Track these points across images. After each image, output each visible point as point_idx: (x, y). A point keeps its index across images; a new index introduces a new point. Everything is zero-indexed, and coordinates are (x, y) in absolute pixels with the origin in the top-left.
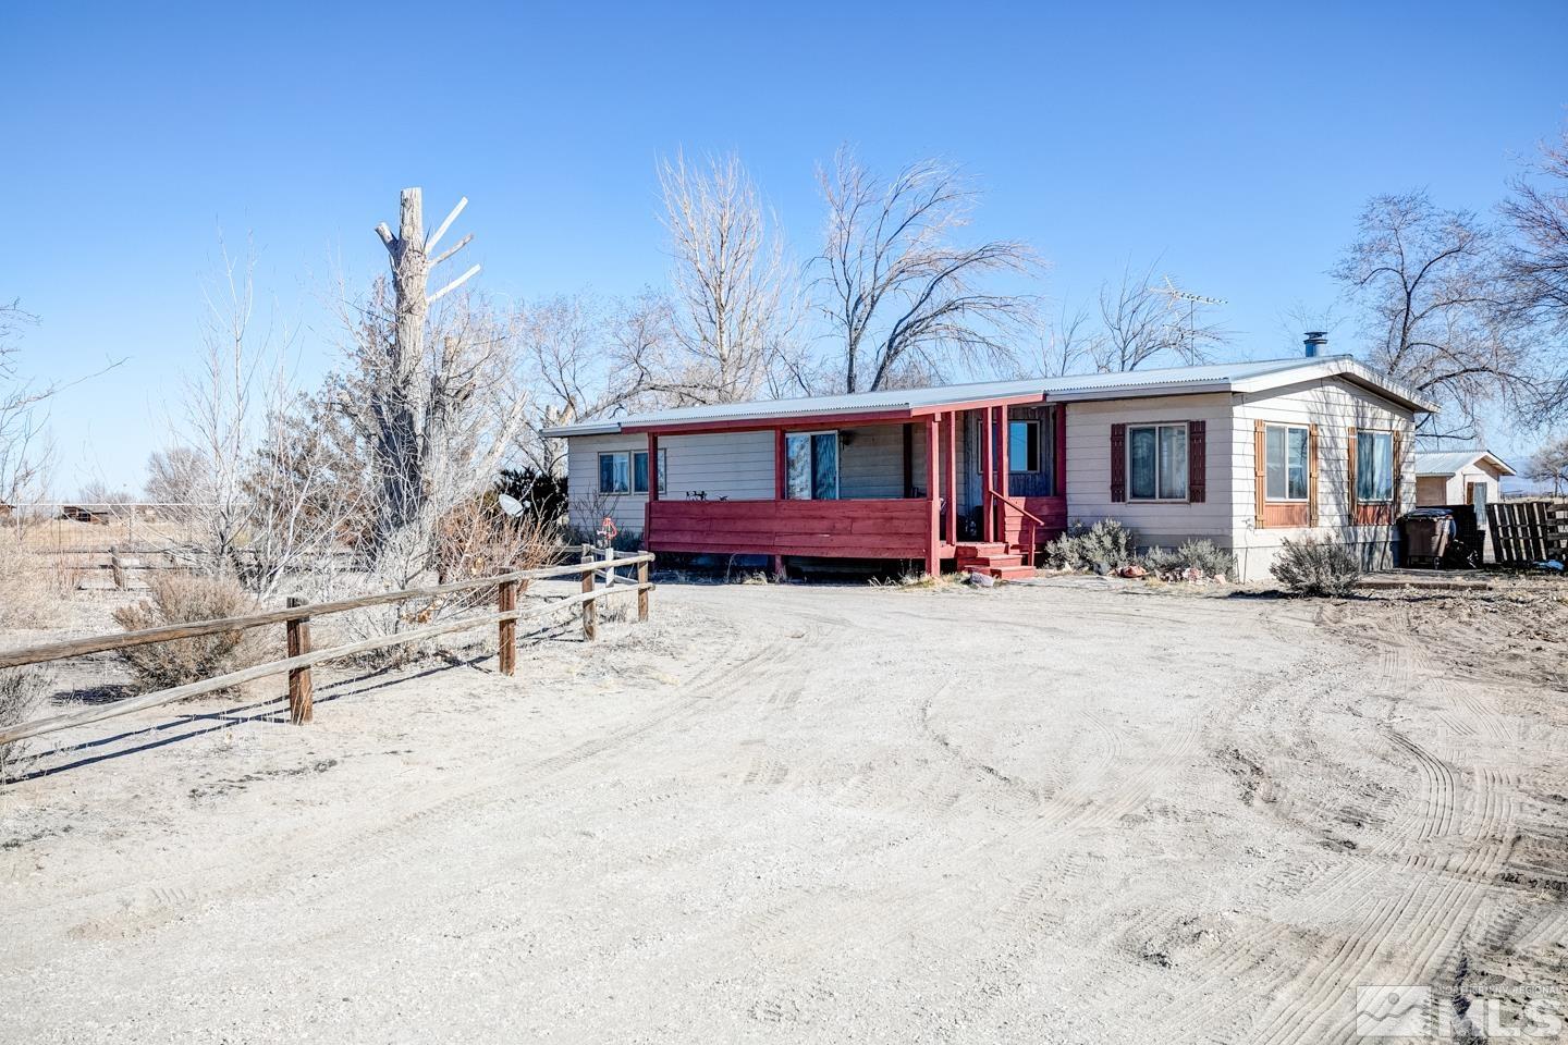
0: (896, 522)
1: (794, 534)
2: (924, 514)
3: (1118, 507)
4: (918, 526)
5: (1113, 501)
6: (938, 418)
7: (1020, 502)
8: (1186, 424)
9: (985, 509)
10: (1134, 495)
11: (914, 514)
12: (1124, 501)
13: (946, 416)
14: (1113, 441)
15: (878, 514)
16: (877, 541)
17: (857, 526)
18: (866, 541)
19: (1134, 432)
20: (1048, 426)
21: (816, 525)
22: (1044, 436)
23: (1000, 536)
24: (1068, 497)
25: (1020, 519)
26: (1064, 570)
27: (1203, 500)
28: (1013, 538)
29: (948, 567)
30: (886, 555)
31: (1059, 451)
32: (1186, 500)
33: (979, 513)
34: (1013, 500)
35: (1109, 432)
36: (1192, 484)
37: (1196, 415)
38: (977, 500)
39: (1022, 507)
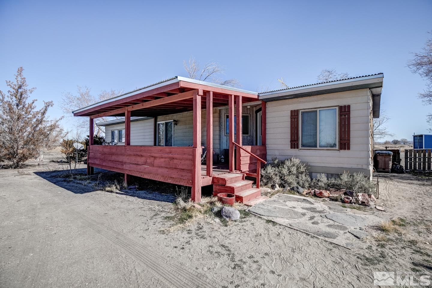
0: (175, 161)
1: (131, 163)
2: (191, 157)
3: (295, 151)
4: (185, 164)
5: (291, 148)
6: (201, 93)
7: (249, 148)
8: (337, 108)
9: (230, 152)
10: (303, 146)
11: (185, 156)
12: (298, 148)
13: (206, 93)
14: (291, 119)
15: (166, 155)
16: (165, 171)
17: (157, 162)
18: (160, 170)
19: (303, 113)
20: (253, 117)
21: (141, 160)
22: (251, 121)
23: (238, 168)
24: (267, 146)
25: (249, 158)
26: (276, 189)
27: (349, 148)
28: (245, 168)
29: (207, 191)
30: (170, 181)
31: (263, 124)
32: (337, 148)
33: (226, 153)
34: (245, 147)
35: (290, 114)
36: (341, 139)
37: (343, 102)
38: (224, 147)
39: (250, 151)
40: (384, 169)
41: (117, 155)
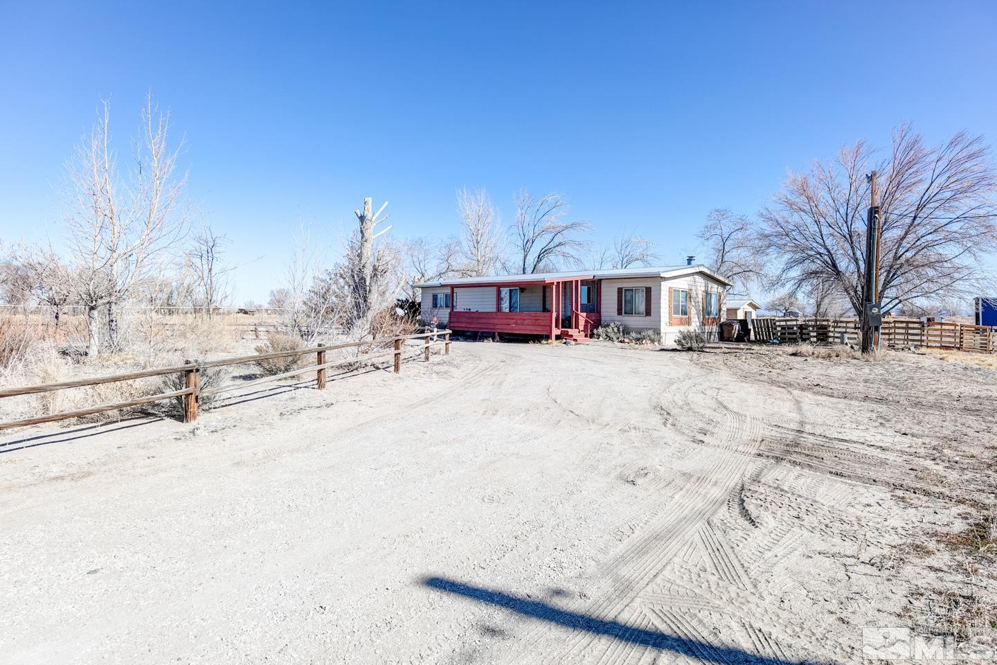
0: (539, 321)
1: (502, 324)
2: (550, 318)
3: (620, 317)
4: (547, 322)
5: (618, 315)
6: (555, 284)
7: (584, 314)
8: (644, 288)
9: (572, 317)
10: (625, 313)
11: (546, 318)
12: (622, 315)
13: (558, 283)
14: (618, 294)
15: (533, 318)
16: (532, 328)
17: (526, 322)
18: (529, 327)
19: (626, 290)
20: (595, 288)
21: (511, 321)
22: (593, 291)
23: (577, 327)
24: (602, 313)
25: (584, 322)
26: (600, 339)
27: (650, 315)
28: (581, 328)
29: (558, 337)
30: (536, 333)
31: (599, 297)
32: (644, 315)
33: (569, 319)
34: (582, 314)
35: (617, 290)
36: (646, 310)
37: (648, 285)
38: (569, 314)
39: (585, 316)
40: (729, 338)
41: (489, 318)
